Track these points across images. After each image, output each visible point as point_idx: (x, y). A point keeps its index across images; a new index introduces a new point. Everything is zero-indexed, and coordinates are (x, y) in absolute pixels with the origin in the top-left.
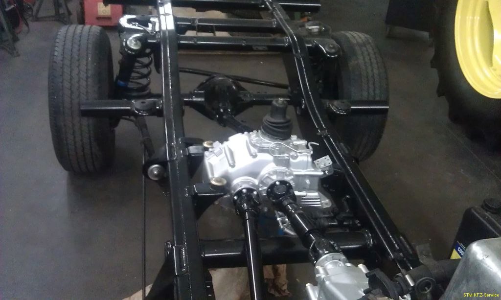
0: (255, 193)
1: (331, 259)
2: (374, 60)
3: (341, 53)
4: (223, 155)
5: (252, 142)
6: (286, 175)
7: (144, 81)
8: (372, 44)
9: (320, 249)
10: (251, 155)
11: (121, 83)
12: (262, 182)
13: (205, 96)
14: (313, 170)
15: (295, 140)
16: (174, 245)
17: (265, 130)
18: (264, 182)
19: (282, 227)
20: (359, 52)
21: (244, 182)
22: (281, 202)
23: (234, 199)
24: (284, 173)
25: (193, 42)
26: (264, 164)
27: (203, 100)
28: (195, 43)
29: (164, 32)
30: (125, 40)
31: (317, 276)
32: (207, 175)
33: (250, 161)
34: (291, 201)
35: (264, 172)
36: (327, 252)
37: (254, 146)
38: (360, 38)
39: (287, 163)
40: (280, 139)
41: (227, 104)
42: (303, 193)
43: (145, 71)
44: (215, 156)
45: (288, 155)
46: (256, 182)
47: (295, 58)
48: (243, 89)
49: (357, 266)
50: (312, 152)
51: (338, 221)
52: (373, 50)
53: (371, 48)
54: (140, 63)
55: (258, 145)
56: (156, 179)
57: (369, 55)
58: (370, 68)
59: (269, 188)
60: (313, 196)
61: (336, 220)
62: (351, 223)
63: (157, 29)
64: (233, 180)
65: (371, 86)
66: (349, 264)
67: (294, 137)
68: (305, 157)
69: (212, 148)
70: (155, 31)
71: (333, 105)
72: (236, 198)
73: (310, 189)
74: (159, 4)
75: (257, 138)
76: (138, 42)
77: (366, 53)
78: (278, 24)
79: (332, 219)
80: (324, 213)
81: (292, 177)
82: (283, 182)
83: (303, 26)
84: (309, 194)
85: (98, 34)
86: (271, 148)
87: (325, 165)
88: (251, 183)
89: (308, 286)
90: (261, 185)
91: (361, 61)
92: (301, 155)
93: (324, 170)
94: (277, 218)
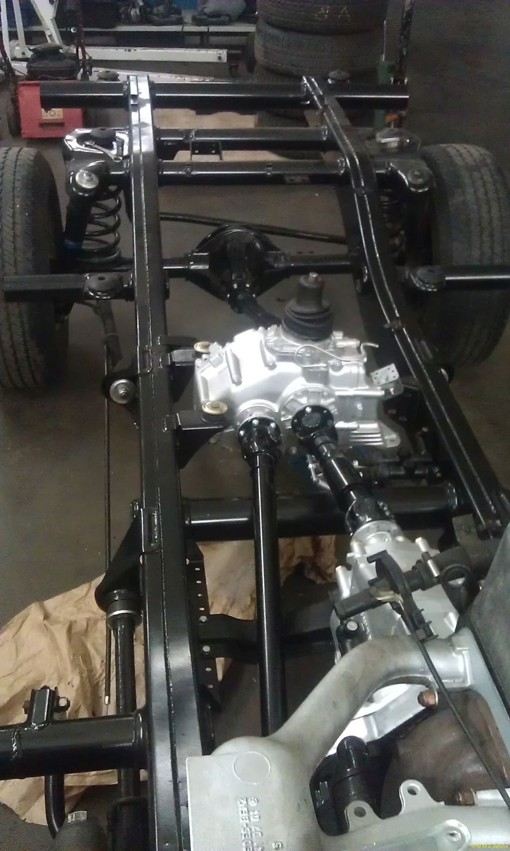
0: (273, 425)
1: (376, 530)
2: (491, 195)
3: (435, 185)
4: (224, 364)
5: (269, 344)
6: (323, 397)
7: (110, 238)
8: (492, 167)
9: (361, 515)
10: (267, 365)
11: (70, 243)
12: (283, 408)
13: (211, 260)
14: (367, 387)
15: (338, 338)
16: (142, 507)
17: (287, 326)
18: (288, 407)
19: (315, 479)
20: (467, 181)
21: (254, 408)
22: (312, 440)
23: (239, 434)
24: (319, 393)
25: (184, 173)
26: (286, 379)
27: (207, 267)
28: (189, 173)
29: (137, 157)
30: (72, 173)
31: (349, 555)
32: (198, 398)
33: (266, 374)
34: (328, 438)
35: (288, 392)
36: (370, 519)
37: (272, 351)
38: (471, 155)
39: (324, 378)
40: (312, 340)
41: (244, 277)
42: (352, 425)
43: (110, 221)
44: (212, 367)
45: (325, 365)
46: (276, 408)
47: (355, 195)
48: (274, 248)
49: (414, 541)
50: (365, 360)
51: (406, 469)
52: (492, 176)
53: (488, 173)
54: (103, 209)
55: (277, 349)
56: (124, 402)
57: (484, 185)
58: (485, 209)
59: (294, 418)
60: (369, 429)
61: (402, 468)
62: (427, 472)
63: (126, 153)
64: (238, 406)
65: (486, 238)
66: (400, 539)
67: (338, 336)
68: (354, 366)
69: (208, 353)
70: (122, 155)
71: (415, 275)
72: (242, 433)
73: (364, 418)
74: (130, 107)
75: (276, 338)
76: (93, 176)
77: (479, 183)
78: (331, 135)
79: (397, 465)
80: (384, 456)
81: (332, 400)
82: (317, 409)
83: (372, 137)
84: (362, 426)
85: (32, 163)
86: (298, 353)
87: (387, 379)
88: (267, 410)
89: (339, 570)
90: (283, 413)
91: (470, 197)
92: (348, 365)
93: (387, 387)
94: (308, 465)
